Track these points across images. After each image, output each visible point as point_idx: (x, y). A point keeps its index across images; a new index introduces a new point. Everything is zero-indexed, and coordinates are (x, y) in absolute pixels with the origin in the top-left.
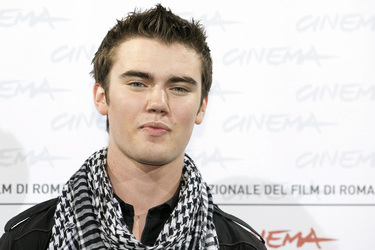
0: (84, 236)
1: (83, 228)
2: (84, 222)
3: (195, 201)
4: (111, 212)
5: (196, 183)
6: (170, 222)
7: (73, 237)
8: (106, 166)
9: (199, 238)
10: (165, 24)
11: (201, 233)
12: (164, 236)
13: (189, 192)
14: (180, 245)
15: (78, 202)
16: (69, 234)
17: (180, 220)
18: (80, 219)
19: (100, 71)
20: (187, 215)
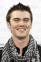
0: (9, 56)
1: (8, 54)
2: (9, 53)
3: (32, 45)
4: (13, 50)
5: (33, 41)
6: (27, 51)
7: (7, 56)
8: (12, 40)
9: (34, 54)
10: (21, 7)
11: (35, 52)
12: (26, 54)
13: (31, 44)
14: (30, 56)
15: (7, 49)
16: (6, 56)
17: (29, 50)
18: (8, 52)
19: (8, 19)
20: (31, 48)
